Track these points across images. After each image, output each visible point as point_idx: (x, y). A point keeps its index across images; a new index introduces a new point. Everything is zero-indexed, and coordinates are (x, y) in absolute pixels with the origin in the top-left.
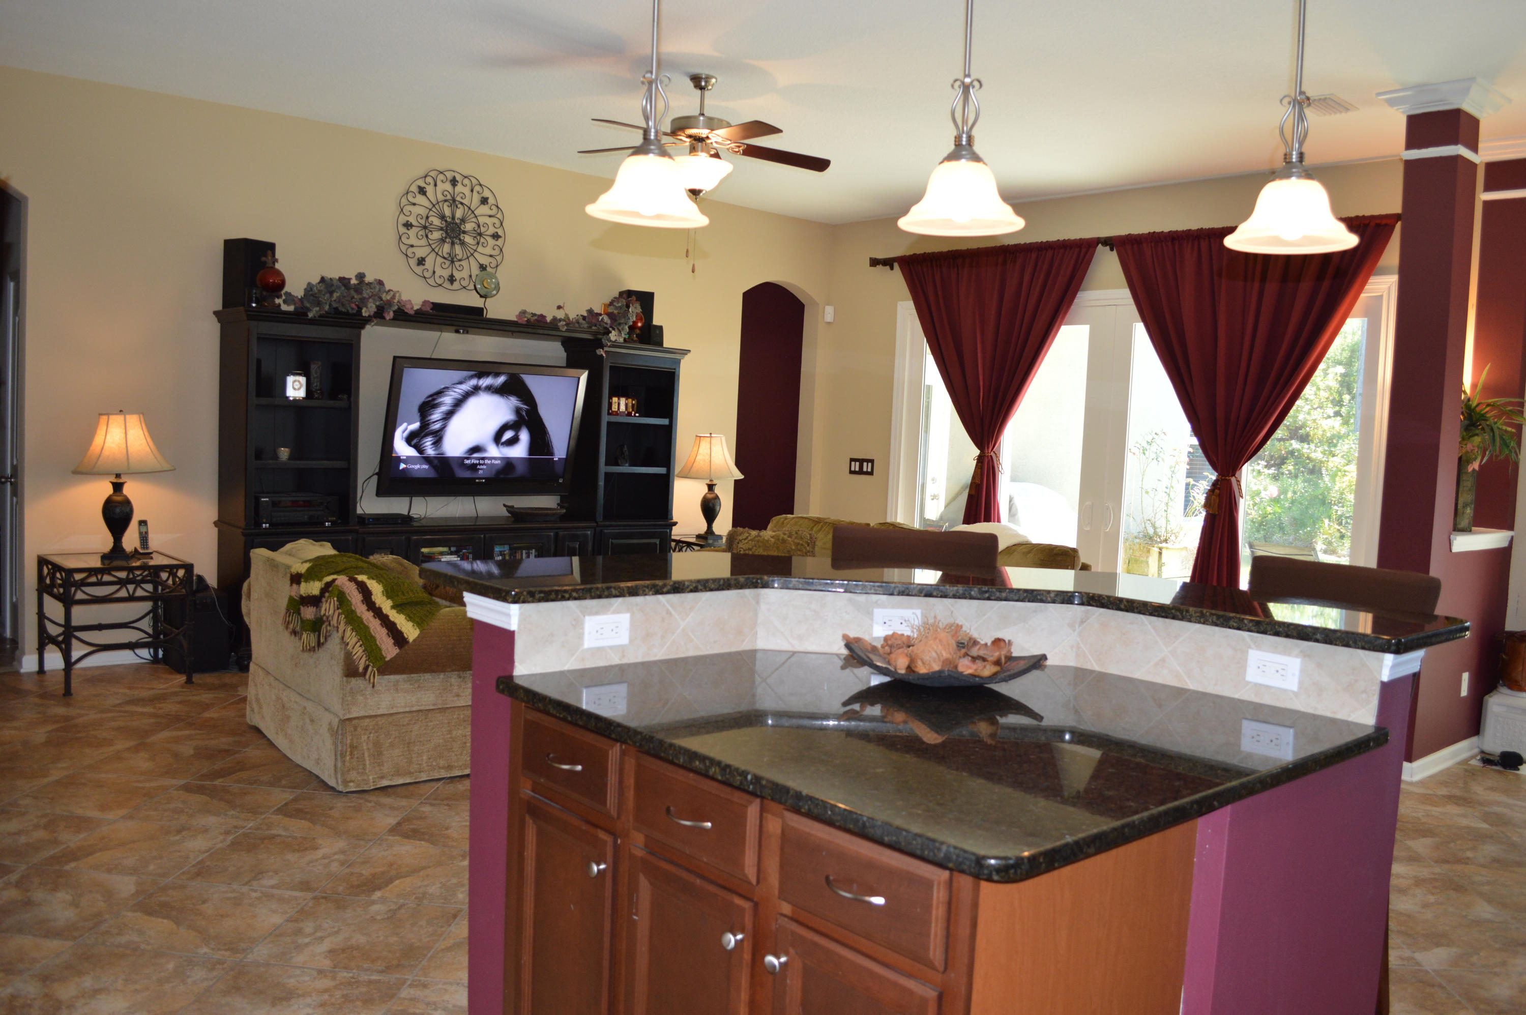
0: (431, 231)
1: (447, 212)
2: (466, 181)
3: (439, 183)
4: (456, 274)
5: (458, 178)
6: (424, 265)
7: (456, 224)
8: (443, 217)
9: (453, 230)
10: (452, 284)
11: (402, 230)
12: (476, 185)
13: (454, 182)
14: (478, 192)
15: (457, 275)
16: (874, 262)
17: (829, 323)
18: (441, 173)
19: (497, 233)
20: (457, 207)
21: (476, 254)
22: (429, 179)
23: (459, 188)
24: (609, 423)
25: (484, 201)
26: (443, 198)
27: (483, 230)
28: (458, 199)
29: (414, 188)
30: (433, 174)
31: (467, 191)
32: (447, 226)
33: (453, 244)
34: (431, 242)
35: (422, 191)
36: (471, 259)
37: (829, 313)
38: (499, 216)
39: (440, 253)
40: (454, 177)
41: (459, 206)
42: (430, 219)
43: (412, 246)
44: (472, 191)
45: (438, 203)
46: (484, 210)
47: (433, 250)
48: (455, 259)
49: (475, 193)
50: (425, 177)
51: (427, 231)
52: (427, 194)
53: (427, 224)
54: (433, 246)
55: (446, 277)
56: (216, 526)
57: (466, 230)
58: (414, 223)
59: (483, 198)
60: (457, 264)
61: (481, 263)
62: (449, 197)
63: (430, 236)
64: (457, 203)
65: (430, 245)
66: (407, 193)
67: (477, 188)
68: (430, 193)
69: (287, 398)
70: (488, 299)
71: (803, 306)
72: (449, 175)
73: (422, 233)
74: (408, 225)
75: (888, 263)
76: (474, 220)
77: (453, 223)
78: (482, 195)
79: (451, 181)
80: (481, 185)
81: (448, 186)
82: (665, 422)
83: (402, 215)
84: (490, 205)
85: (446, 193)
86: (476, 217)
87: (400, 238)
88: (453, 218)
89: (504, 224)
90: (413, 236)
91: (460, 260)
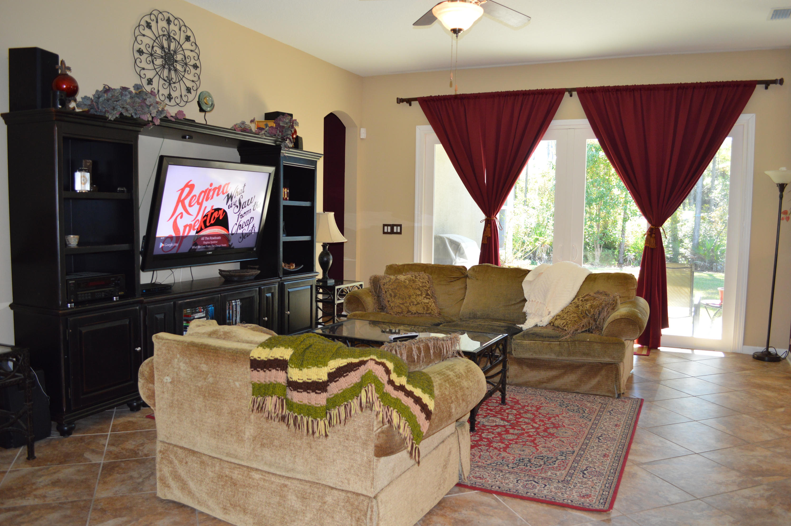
0: (155, 58)
1: (165, 45)
2: (176, 22)
3: (159, 20)
4: (172, 93)
5: (172, 19)
6: (152, 84)
7: (171, 54)
8: (162, 48)
9: (169, 58)
10: (170, 101)
11: (137, 55)
12: (183, 26)
13: (169, 21)
14: (184, 31)
15: (174, 94)
16: (400, 101)
17: (362, 139)
18: (161, 13)
19: (196, 64)
20: (171, 41)
21: (184, 79)
22: (153, 17)
23: (172, 27)
24: (284, 206)
25: (188, 38)
26: (163, 33)
27: (188, 61)
28: (172, 35)
29: (143, 23)
30: (155, 13)
31: (176, 29)
32: (165, 55)
33: (170, 70)
34: (156, 67)
35: (149, 26)
36: (181, 82)
37: (363, 133)
38: (197, 51)
39: (162, 76)
40: (169, 18)
41: (173, 40)
42: (155, 48)
43: (144, 69)
44: (180, 30)
45: (159, 36)
46: (187, 45)
47: (157, 73)
48: (171, 82)
49: (182, 32)
50: (151, 14)
51: (153, 58)
52: (152, 28)
53: (153, 53)
54: (157, 70)
55: (166, 96)
56: (12, 308)
57: (177, 59)
58: (145, 51)
59: (187, 36)
60: (173, 85)
61: (188, 86)
62: (166, 33)
63: (155, 62)
64: (171, 38)
65: (155, 69)
66: (139, 26)
67: (183, 28)
68: (154, 27)
69: (76, 191)
70: (207, 114)
71: (345, 128)
72: (166, 15)
73: (150, 59)
74: (140, 52)
75: (409, 101)
76: (182, 52)
77: (169, 53)
78: (186, 34)
79: (167, 20)
80: (185, 26)
81: (164, 24)
82: (307, 204)
83: (136, 43)
84: (191, 42)
85: (164, 29)
86: (183, 50)
87: (135, 62)
88: (169, 50)
89: (200, 58)
90: (144, 61)
91: (174, 83)
